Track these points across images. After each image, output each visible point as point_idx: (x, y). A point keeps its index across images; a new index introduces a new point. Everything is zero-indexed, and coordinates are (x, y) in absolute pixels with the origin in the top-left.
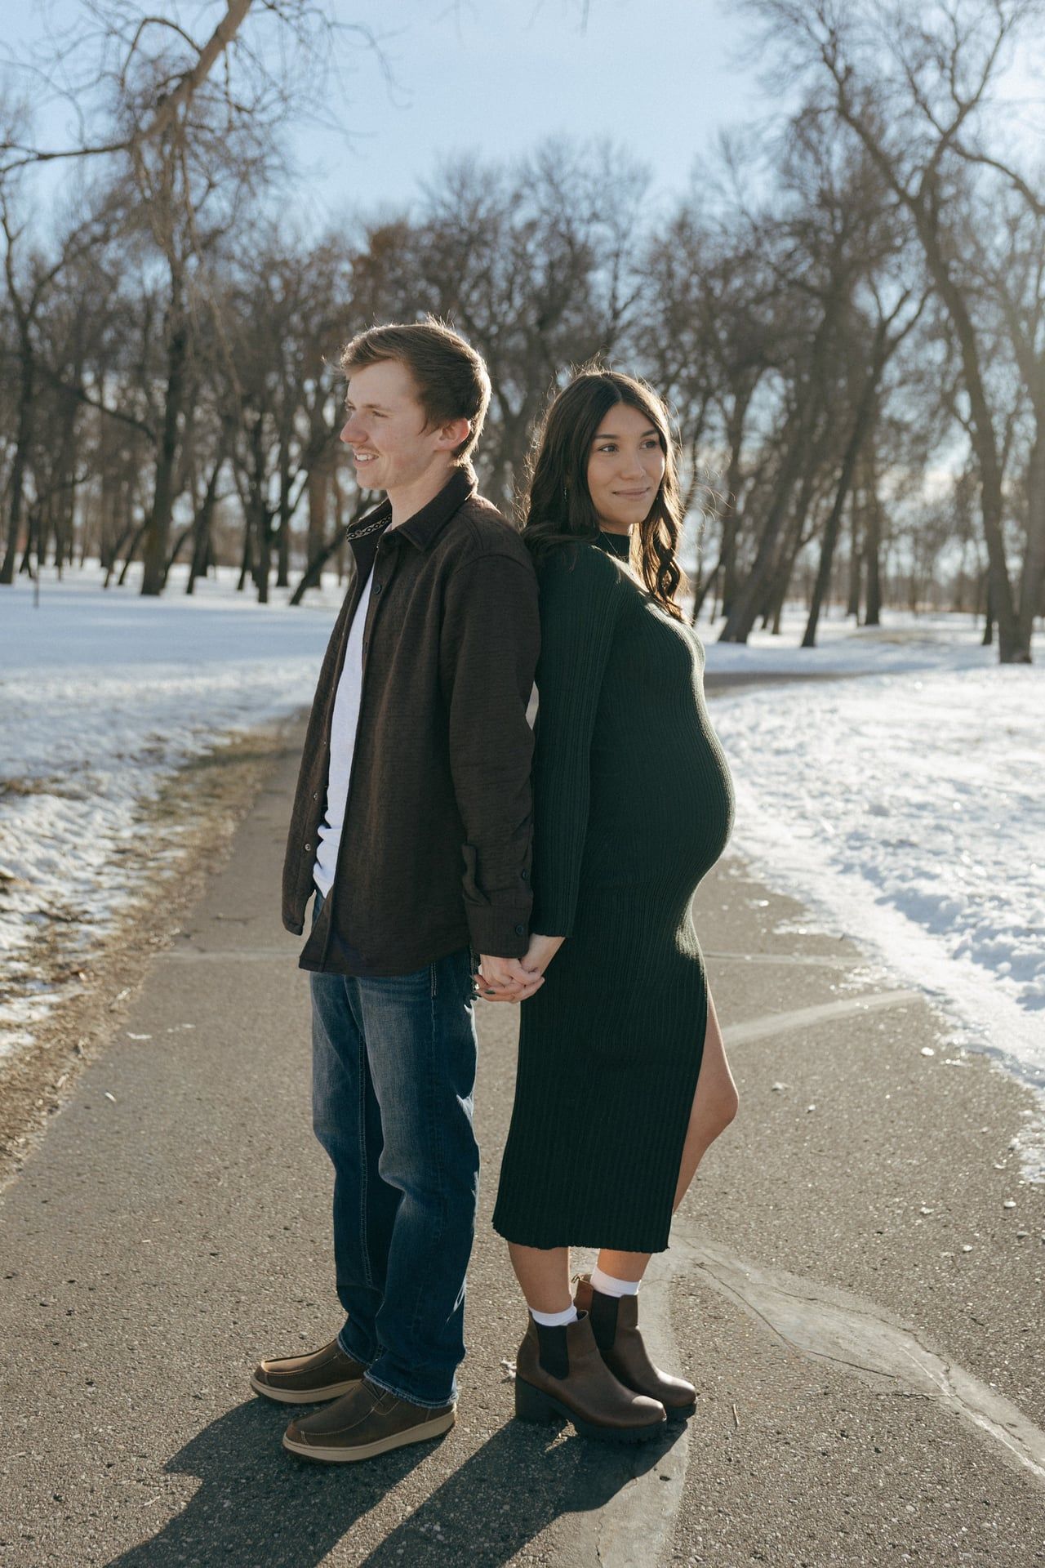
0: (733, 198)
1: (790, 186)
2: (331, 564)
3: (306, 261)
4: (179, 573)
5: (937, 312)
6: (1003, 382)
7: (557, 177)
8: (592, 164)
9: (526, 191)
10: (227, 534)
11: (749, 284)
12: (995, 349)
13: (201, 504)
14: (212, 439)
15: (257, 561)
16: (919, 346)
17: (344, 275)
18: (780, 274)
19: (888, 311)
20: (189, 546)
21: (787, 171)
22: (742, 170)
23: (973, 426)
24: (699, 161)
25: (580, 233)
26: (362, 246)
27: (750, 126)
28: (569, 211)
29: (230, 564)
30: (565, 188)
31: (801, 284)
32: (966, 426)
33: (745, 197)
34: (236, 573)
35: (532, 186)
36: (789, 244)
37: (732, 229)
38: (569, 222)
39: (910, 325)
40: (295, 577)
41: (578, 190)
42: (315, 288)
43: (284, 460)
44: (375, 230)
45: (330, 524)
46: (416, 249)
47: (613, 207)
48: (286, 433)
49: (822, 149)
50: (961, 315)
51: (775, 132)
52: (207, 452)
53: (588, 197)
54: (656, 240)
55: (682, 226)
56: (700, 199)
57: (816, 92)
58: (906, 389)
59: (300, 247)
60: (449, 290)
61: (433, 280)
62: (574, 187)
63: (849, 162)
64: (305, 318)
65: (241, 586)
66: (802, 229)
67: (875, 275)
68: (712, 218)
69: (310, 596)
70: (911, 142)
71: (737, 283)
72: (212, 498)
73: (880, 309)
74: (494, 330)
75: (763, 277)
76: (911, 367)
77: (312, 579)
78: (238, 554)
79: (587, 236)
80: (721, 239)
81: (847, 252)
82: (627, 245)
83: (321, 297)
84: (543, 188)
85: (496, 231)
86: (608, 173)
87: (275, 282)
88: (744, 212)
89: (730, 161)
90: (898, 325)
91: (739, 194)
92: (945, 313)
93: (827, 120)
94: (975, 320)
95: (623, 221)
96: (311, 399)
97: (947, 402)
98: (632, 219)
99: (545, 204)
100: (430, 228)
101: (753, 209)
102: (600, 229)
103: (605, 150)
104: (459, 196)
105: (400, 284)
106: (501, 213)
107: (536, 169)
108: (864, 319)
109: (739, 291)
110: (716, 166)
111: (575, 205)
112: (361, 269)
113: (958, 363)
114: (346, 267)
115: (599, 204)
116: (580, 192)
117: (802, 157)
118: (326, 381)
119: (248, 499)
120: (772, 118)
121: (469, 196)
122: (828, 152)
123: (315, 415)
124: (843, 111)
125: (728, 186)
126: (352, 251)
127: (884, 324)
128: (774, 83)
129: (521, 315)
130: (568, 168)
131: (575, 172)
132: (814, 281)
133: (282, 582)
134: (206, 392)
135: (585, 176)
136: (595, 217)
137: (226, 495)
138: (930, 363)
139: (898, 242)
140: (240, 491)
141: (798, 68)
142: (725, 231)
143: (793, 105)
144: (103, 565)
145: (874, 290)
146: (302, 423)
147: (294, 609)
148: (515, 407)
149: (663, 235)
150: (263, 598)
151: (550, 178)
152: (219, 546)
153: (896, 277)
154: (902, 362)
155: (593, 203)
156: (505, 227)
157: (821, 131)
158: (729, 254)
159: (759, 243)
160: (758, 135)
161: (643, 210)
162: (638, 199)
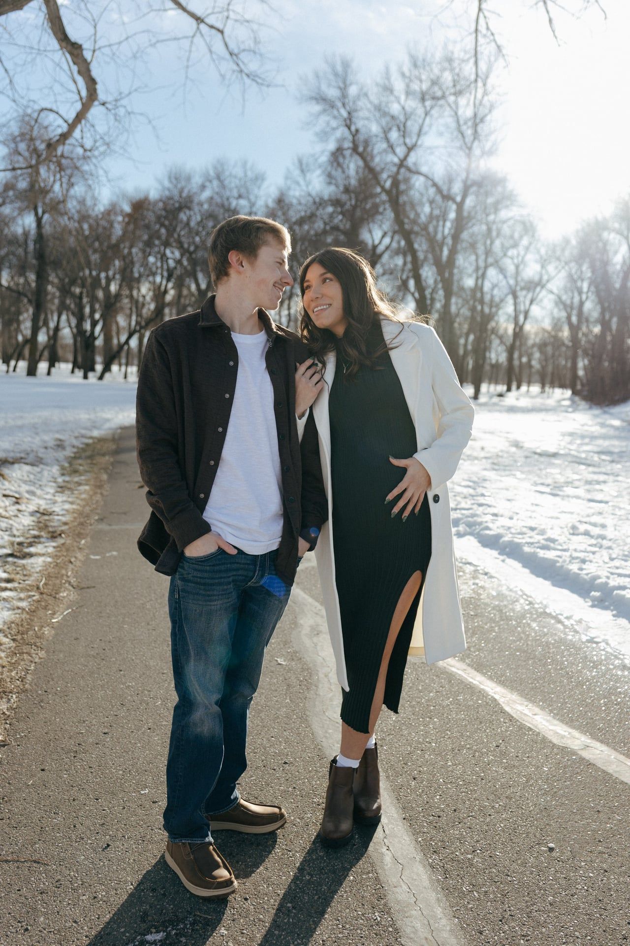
0: (304, 188)
1: (330, 183)
2: (116, 361)
3: (100, 216)
4: (43, 366)
5: (399, 242)
6: (430, 274)
7: (222, 178)
8: (239, 172)
9: (208, 184)
10: (64, 347)
11: (310, 228)
12: (426, 259)
13: (51, 333)
14: (56, 301)
15: (80, 359)
16: (391, 257)
17: (119, 223)
18: (325, 224)
19: (377, 242)
20: (46, 354)
21: (330, 176)
22: (308, 175)
23: (417, 295)
24: (288, 170)
25: (234, 203)
26: (127, 209)
27: (313, 155)
28: (228, 193)
29: (66, 361)
30: (226, 182)
31: (336, 228)
32: (413, 294)
33: (310, 188)
34: (70, 366)
35: (210, 181)
36: (330, 209)
37: (303, 201)
38: (228, 199)
39: (387, 248)
40: (99, 368)
41: (232, 183)
42: (105, 228)
43: (93, 311)
44: (134, 201)
45: (115, 341)
46: (154, 212)
47: (248, 192)
48: (93, 299)
49: (345, 166)
50: (410, 244)
51: (324, 158)
52: (54, 308)
53: (237, 187)
54: (267, 206)
55: (280, 201)
56: (289, 188)
57: (341, 140)
58: (386, 277)
59: (96, 209)
60: (171, 231)
61: (162, 225)
62: (230, 183)
63: (357, 172)
64: (101, 244)
65: (73, 372)
66: (336, 203)
67: (371, 225)
68: (294, 197)
69: (107, 376)
70: (386, 164)
71: (306, 227)
72: (57, 329)
73: (373, 241)
74: (192, 248)
75: (319, 225)
76: (387, 267)
77: (107, 368)
78: (71, 357)
79: (237, 204)
80: (299, 208)
81: (358, 213)
82: (254, 209)
83: (108, 233)
84: (215, 183)
85: (191, 202)
86: (246, 176)
87: (86, 226)
88: (310, 195)
89: (302, 171)
90: (381, 248)
91: (307, 186)
92: (403, 243)
93: (348, 153)
94: (416, 246)
95: (252, 198)
96: (103, 282)
97: (405, 284)
98: (256, 197)
99: (217, 190)
100: (161, 200)
101: (314, 193)
102: (243, 202)
103: (245, 164)
104: (176, 186)
105: (147, 227)
106: (195, 193)
107: (212, 173)
108: (366, 245)
109: (308, 232)
110: (296, 173)
111: (231, 190)
112: (127, 220)
113: (409, 266)
114: (120, 218)
115: (243, 191)
116: (233, 185)
117: (336, 170)
118: (111, 273)
119: (75, 330)
120: (323, 152)
121: (179, 186)
122: (348, 167)
123: (106, 289)
124: (355, 149)
125: (302, 182)
126: (122, 211)
127: (375, 247)
128: (323, 136)
129: (203, 242)
130: (227, 173)
131: (231, 175)
132: (342, 227)
133: (93, 369)
134: (53, 278)
135: (235, 177)
136: (240, 196)
137: (64, 328)
138: (396, 265)
139: (381, 209)
140: (70, 326)
141: (334, 129)
142: (300, 204)
143: (332, 146)
144: (3, 362)
145: (370, 232)
146: (100, 294)
147: (100, 382)
148: (203, 286)
149: (271, 204)
150: (85, 377)
151: (218, 177)
152: (60, 352)
153: (380, 226)
154: (383, 265)
155: (239, 191)
156: (196, 200)
157: (344, 157)
158: (303, 214)
159: (318, 209)
160: (316, 160)
161: (262, 193)
162: (259, 187)
